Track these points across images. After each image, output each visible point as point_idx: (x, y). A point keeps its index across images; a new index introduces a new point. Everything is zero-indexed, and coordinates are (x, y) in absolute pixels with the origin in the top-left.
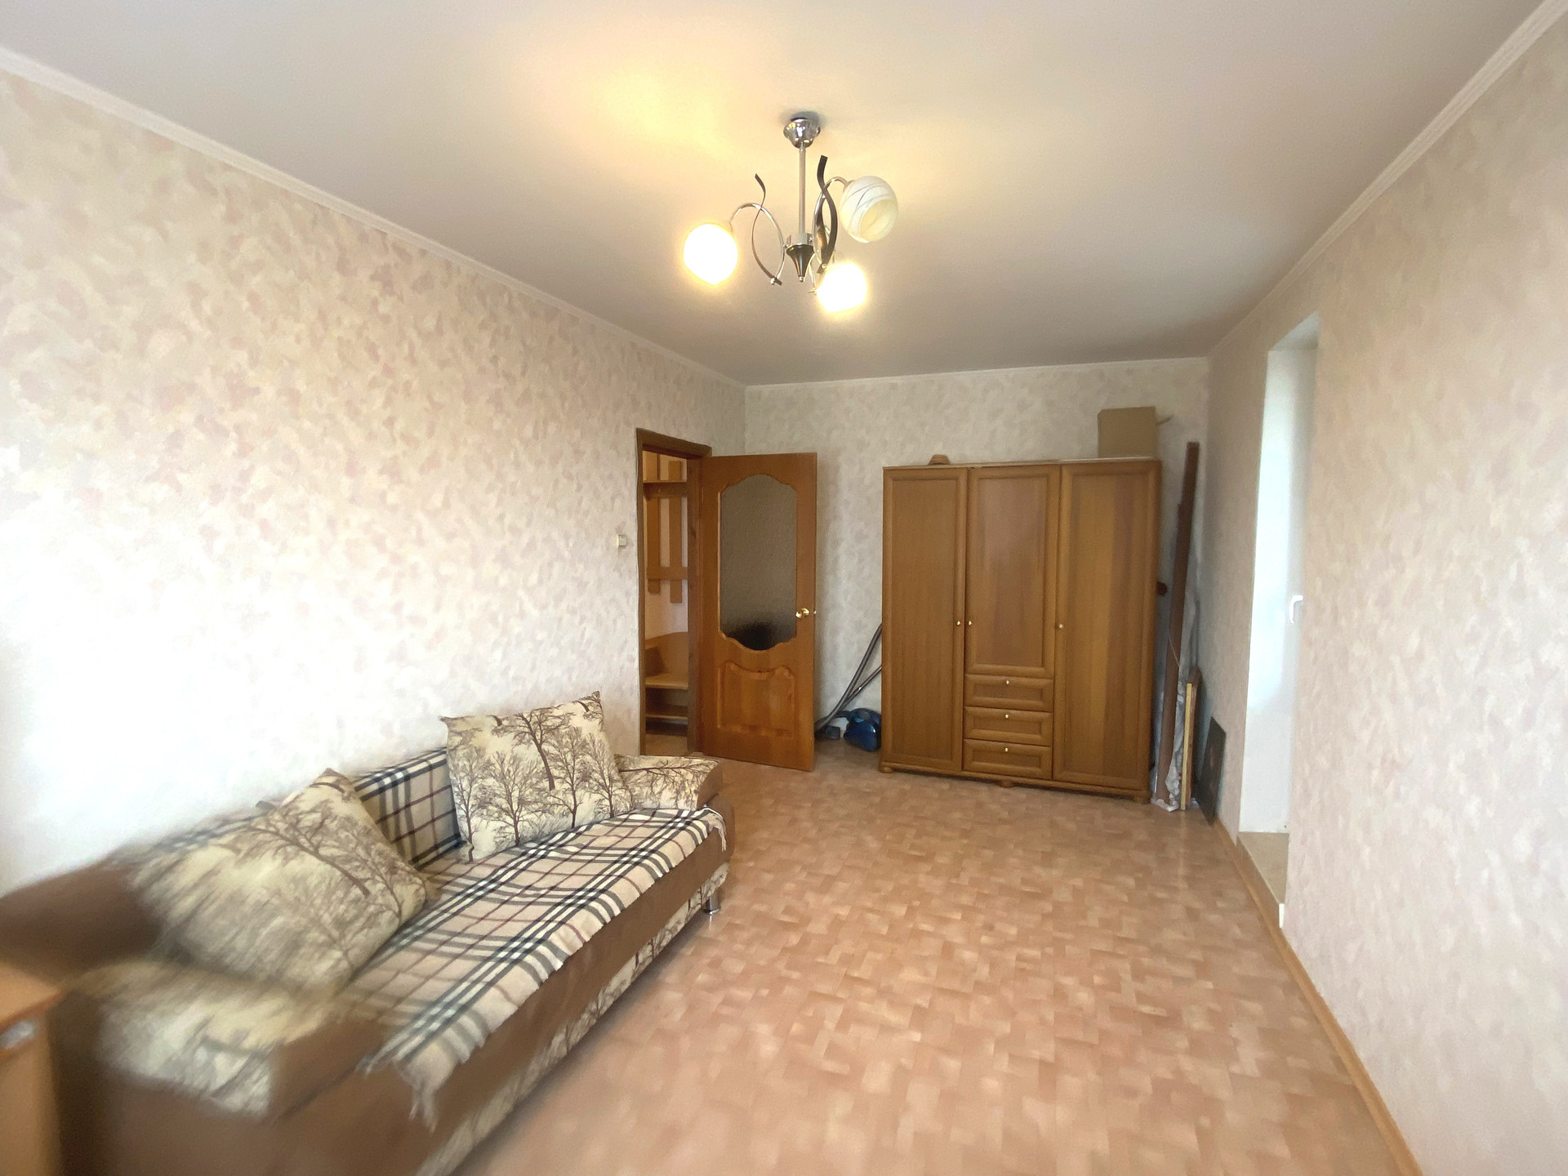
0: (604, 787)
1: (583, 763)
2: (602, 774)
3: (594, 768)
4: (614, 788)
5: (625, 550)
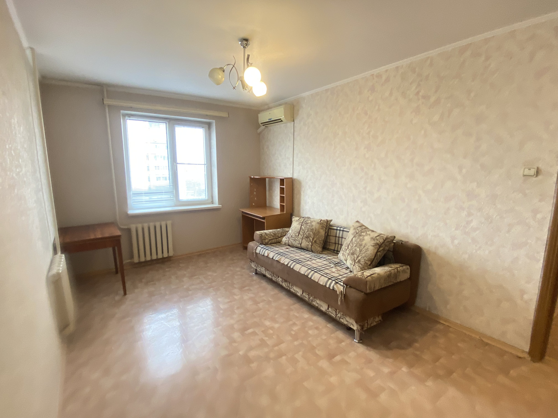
0: (355, 261)
2: (358, 257)
4: (357, 264)
5: (536, 178)
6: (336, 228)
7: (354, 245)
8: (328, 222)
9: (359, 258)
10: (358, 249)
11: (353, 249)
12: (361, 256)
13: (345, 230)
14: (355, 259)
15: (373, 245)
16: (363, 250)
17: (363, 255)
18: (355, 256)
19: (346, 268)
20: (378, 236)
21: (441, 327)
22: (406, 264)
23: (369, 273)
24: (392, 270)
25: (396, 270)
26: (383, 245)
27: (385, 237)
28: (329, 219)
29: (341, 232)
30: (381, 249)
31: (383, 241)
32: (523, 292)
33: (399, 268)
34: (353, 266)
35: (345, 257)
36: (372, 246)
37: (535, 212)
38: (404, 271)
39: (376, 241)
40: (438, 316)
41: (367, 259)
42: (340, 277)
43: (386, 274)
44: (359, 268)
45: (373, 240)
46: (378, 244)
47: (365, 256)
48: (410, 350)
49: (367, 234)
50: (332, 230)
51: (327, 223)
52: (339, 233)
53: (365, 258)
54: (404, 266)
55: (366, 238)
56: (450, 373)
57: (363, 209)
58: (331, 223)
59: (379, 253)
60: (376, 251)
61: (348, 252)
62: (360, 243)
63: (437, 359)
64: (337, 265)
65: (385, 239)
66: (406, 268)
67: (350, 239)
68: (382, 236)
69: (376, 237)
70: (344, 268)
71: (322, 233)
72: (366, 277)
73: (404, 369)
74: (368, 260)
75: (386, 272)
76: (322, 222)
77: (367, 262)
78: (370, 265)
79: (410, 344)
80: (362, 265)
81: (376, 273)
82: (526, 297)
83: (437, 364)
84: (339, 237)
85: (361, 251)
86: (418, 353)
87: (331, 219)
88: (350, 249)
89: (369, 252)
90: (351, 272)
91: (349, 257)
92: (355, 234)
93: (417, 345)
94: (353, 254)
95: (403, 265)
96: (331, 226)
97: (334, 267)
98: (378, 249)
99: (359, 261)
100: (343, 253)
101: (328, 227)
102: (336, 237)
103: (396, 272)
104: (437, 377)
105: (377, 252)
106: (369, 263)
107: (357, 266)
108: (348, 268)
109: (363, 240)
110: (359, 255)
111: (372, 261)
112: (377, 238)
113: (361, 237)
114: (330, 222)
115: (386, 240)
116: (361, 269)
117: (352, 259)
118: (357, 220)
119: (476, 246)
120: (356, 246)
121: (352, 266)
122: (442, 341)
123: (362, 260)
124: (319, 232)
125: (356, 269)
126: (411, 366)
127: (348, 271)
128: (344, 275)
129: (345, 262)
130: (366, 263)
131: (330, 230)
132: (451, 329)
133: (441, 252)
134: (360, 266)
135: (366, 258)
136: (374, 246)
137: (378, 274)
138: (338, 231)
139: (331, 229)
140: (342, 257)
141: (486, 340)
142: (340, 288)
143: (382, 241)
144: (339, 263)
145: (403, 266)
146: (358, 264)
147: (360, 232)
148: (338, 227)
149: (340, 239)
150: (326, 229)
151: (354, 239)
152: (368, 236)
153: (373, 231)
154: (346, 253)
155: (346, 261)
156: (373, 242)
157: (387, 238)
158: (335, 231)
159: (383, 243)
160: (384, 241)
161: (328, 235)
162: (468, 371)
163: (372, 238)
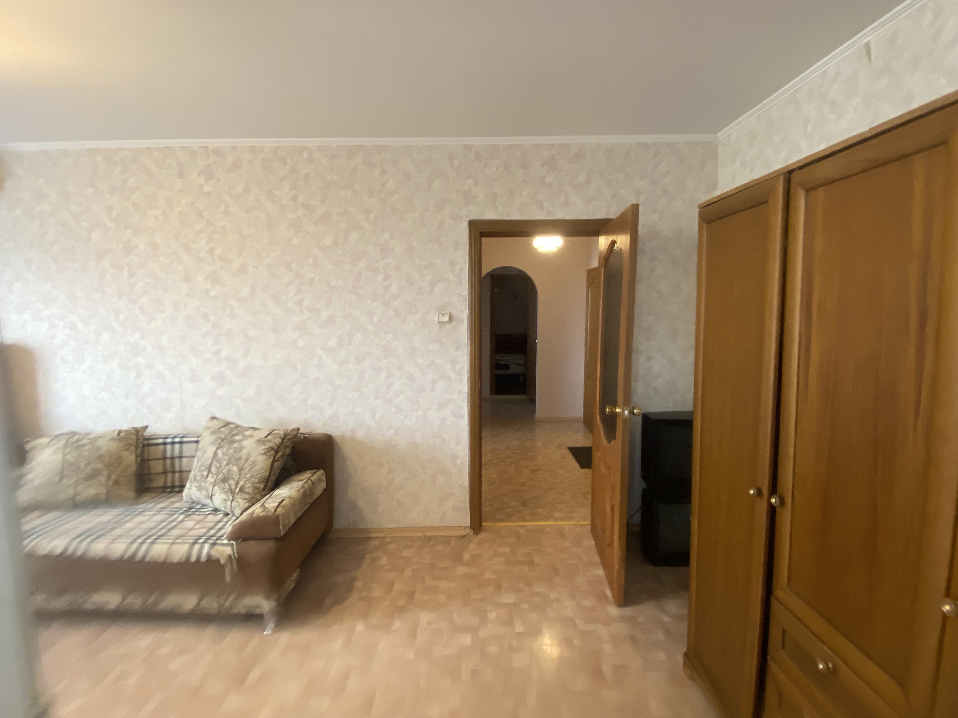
0: (232, 492)
1: (229, 470)
2: (237, 483)
3: (234, 477)
4: (238, 496)
5: (449, 325)
6: (161, 441)
7: (224, 463)
8: (138, 433)
9: (241, 483)
10: (235, 469)
11: (223, 471)
12: (244, 479)
13: (185, 439)
14: (233, 487)
15: (263, 452)
16: (246, 466)
17: (248, 475)
18: (232, 482)
19: (213, 512)
20: (269, 434)
21: (376, 543)
22: (318, 468)
23: (274, 502)
24: (305, 483)
25: (310, 482)
26: (281, 447)
27: (283, 433)
28: (138, 425)
29: (177, 446)
30: (280, 454)
31: (281, 441)
32: (454, 457)
33: (312, 478)
34: (231, 502)
35: (207, 491)
36: (262, 454)
37: (453, 363)
38: (319, 480)
39: (268, 445)
40: (367, 530)
41: (256, 480)
42: (212, 532)
43: (300, 493)
44: (246, 501)
45: (263, 443)
46: (272, 448)
47: (252, 477)
48: (354, 597)
49: (246, 437)
50: (152, 448)
51: (137, 435)
52: (173, 450)
53: (253, 480)
54: (317, 471)
55: (246, 443)
56: (411, 596)
57: (219, 392)
58: (148, 433)
59: (276, 464)
60: (271, 460)
61: (211, 479)
62: (238, 456)
63: (390, 587)
64: (189, 513)
65: (283, 437)
66: (320, 473)
67: (210, 454)
68: (277, 434)
69: (266, 437)
70: (208, 512)
71: (130, 458)
72: (273, 511)
73: (360, 627)
74: (260, 482)
75: (298, 490)
76: (122, 434)
77: (258, 485)
78: (264, 489)
79: (349, 588)
80: (249, 494)
81: (285, 497)
82: (458, 462)
83: (392, 594)
84: (173, 458)
85: (241, 470)
86: (365, 594)
87: (144, 425)
88: (214, 472)
89: (258, 467)
90: (226, 514)
91: (216, 488)
92: (219, 441)
93: (359, 584)
94: (224, 480)
95: (314, 471)
96: (149, 439)
97: (186, 519)
98: (275, 457)
99: (242, 490)
100: (200, 486)
101: (141, 443)
102: (165, 458)
103: (311, 485)
104: (401, 610)
105: (274, 462)
106: (262, 486)
107: (239, 500)
108: (216, 510)
109: (242, 448)
110: (239, 479)
111: (267, 480)
112: (270, 438)
113: (235, 445)
114: (145, 431)
115: (286, 438)
116: (249, 501)
117: (226, 490)
118: (210, 416)
119: (401, 415)
120: (228, 464)
121: (229, 503)
122: (384, 561)
123: (248, 485)
124: (120, 459)
125: (239, 505)
126: (365, 616)
127: (220, 516)
128: (215, 525)
129: (208, 501)
130: (256, 488)
131: (146, 448)
132: (387, 540)
133: (360, 434)
134: (247, 496)
135: (256, 478)
136: (266, 453)
137: (290, 498)
138: (169, 447)
139: (149, 445)
140: (198, 493)
141: (429, 534)
142: (225, 550)
143: (278, 441)
144: (190, 508)
145: (315, 473)
146: (241, 495)
147: (228, 437)
148: (166, 438)
149: (177, 461)
150: (137, 448)
151: (219, 452)
152: (250, 440)
153: (255, 429)
154: (207, 484)
155: (211, 498)
156: (263, 447)
157: (286, 435)
158: (161, 447)
159: (282, 443)
160: (283, 439)
161: (143, 460)
162: (428, 581)
163: (259, 441)
